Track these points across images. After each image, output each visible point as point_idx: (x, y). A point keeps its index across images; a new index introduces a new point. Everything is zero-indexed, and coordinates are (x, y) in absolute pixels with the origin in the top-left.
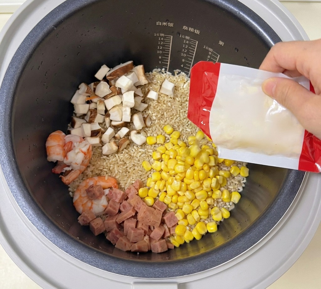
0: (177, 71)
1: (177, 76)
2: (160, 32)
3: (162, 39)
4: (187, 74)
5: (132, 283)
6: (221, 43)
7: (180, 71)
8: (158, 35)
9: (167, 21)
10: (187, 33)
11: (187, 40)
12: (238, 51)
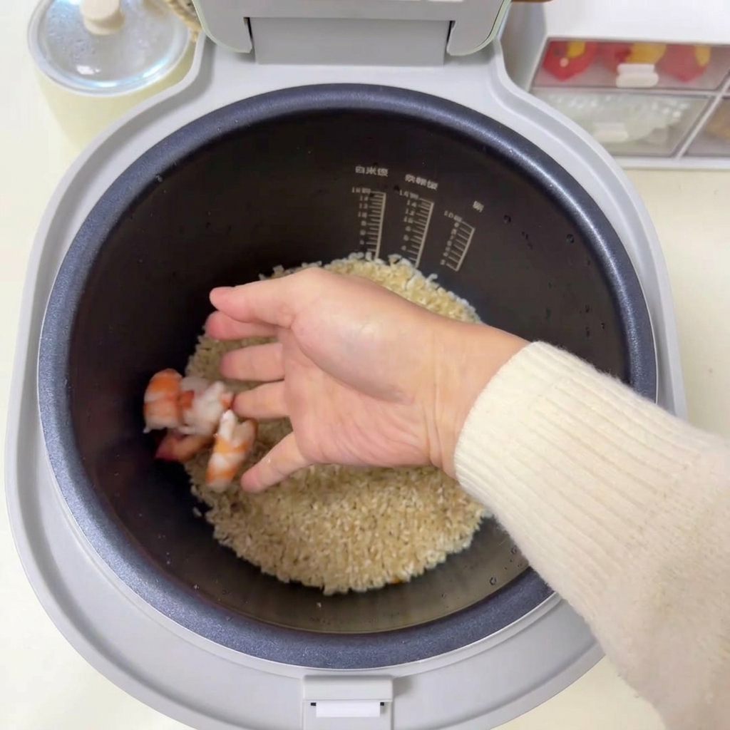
0: (393, 257)
1: (393, 266)
2: (361, 186)
3: (366, 199)
4: (413, 262)
5: (301, 677)
6: (477, 206)
7: (399, 257)
8: (358, 191)
9: (376, 165)
10: (414, 187)
11: (413, 200)
12: (510, 220)
